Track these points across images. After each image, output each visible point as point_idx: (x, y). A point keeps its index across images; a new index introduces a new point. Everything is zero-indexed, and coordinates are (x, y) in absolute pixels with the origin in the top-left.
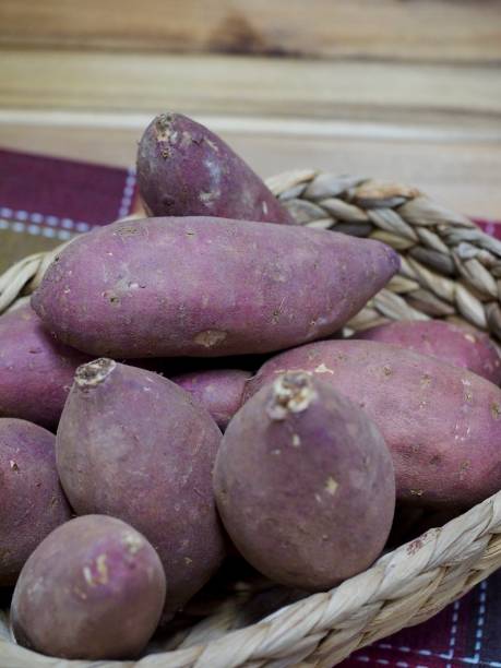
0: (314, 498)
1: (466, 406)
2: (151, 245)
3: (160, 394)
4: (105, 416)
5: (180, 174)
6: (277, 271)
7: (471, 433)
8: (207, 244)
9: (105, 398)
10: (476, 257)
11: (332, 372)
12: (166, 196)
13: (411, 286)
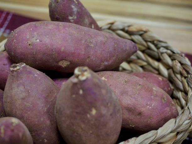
0: (87, 115)
1: (153, 96)
2: (46, 28)
3: (41, 78)
4: (19, 82)
5: (62, 8)
6: (91, 42)
7: (154, 106)
8: (66, 30)
9: (19, 75)
10: (166, 53)
11: (106, 80)
12: (57, 16)
13: (145, 63)
